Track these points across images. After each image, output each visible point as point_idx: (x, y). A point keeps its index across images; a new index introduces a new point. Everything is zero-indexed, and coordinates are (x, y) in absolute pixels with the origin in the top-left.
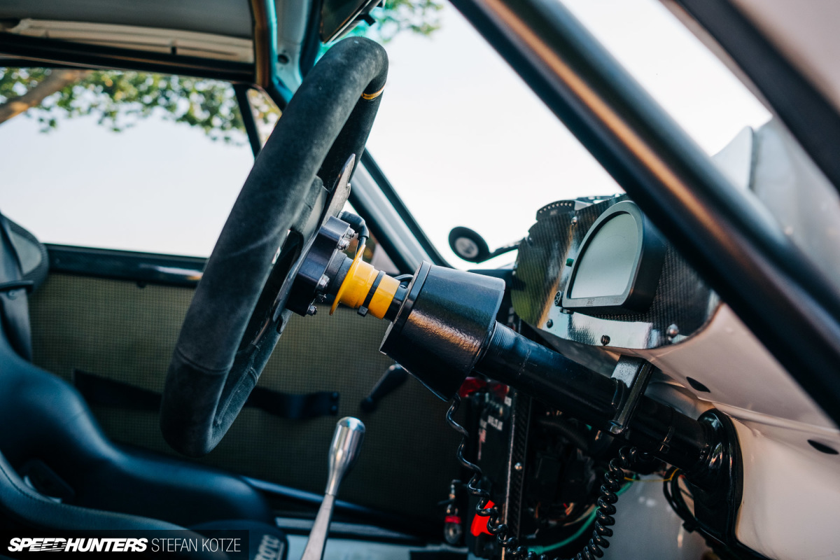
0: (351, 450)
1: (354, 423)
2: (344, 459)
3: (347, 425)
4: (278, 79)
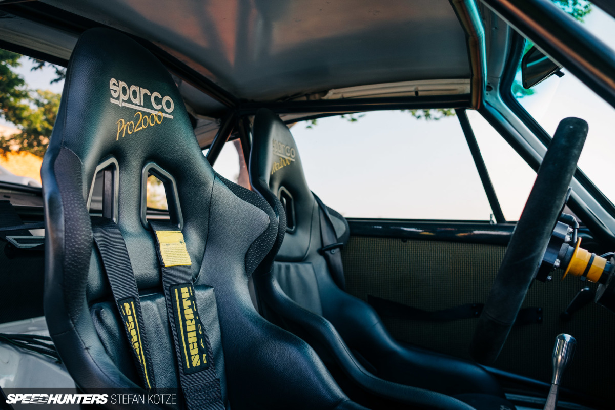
0: (568, 355)
1: (568, 337)
2: (563, 361)
3: (563, 339)
4: (486, 102)
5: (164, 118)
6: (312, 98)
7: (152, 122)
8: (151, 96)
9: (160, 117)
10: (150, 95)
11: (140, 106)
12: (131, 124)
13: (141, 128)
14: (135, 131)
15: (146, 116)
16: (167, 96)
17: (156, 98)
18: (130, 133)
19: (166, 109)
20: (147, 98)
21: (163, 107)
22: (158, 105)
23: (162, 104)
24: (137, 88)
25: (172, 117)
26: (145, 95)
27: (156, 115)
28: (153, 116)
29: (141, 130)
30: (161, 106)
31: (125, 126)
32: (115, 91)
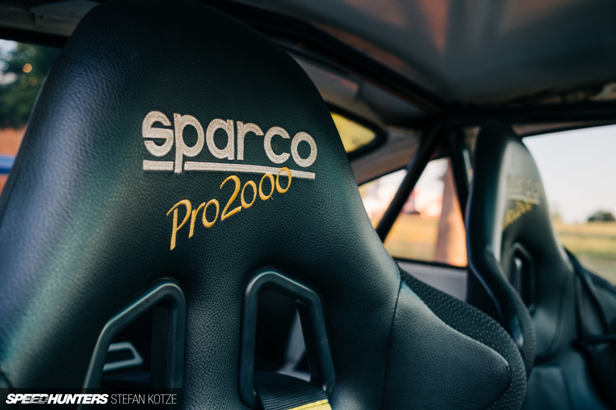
5: (294, 179)
6: (571, 98)
7: (266, 192)
8: (263, 137)
9: (283, 180)
10: (262, 134)
11: (235, 161)
12: (213, 205)
13: (239, 209)
14: (223, 217)
15: (251, 183)
16: (302, 133)
17: (276, 140)
18: (207, 224)
19: (298, 160)
20: (253, 143)
21: (291, 157)
22: (279, 154)
23: (289, 151)
24: (227, 125)
25: (311, 176)
26: (250, 136)
27: (275, 176)
28: (267, 179)
29: (238, 213)
30: (289, 155)
31: (195, 213)
32: (160, 142)
